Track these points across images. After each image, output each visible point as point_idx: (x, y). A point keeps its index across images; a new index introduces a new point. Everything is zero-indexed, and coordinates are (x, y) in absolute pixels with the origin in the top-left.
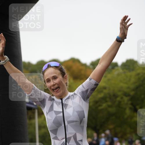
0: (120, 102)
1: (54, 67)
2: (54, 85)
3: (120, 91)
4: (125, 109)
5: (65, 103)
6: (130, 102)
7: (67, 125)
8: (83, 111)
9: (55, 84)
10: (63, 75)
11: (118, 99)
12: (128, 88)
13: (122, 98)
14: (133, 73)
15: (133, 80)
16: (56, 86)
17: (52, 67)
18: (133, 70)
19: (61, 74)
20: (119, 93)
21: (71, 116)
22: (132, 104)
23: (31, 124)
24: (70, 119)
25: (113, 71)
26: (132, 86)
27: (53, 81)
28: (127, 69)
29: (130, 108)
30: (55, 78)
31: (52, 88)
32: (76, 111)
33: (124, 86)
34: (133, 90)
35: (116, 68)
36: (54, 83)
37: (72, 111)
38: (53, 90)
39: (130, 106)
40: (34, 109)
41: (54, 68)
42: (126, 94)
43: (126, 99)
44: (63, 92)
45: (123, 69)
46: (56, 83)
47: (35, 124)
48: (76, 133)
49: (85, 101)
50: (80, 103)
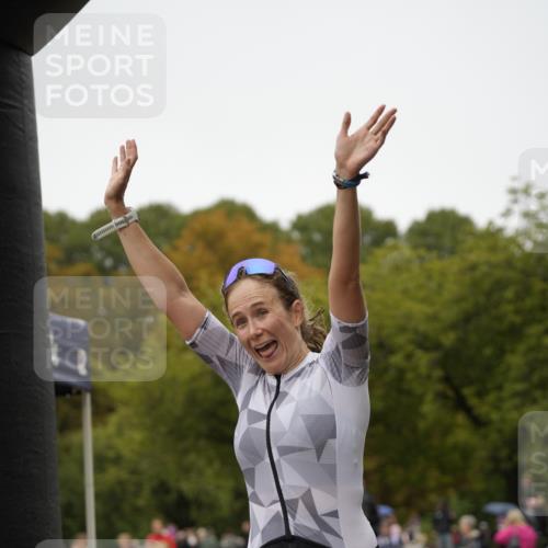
0: (401, 372)
1: (259, 277)
2: (258, 336)
3: (402, 329)
4: (420, 399)
5: (286, 389)
6: (438, 373)
7: (279, 461)
8: (333, 416)
9: (260, 331)
10: (287, 300)
11: (397, 359)
12: (433, 318)
13: (409, 357)
14: (453, 264)
15: (452, 289)
16: (266, 339)
17: (252, 277)
18: (452, 252)
19: (282, 298)
20: (401, 340)
21: (285, 433)
22: (447, 379)
23: (67, 450)
24: (285, 442)
25: (379, 252)
26: (450, 314)
27: (254, 324)
28: (429, 248)
29: (441, 396)
30: (260, 311)
31: (253, 344)
32: (302, 416)
33: (419, 309)
34: (453, 326)
35: (390, 242)
36: (258, 329)
37: (290, 416)
38: (258, 351)
39: (440, 387)
40: (79, 393)
41: (259, 280)
42: (425, 343)
43: (423, 359)
44: (287, 358)
45: (415, 247)
46: (264, 330)
47: (81, 448)
48: (309, 490)
49: (340, 382)
50: (322, 388)
